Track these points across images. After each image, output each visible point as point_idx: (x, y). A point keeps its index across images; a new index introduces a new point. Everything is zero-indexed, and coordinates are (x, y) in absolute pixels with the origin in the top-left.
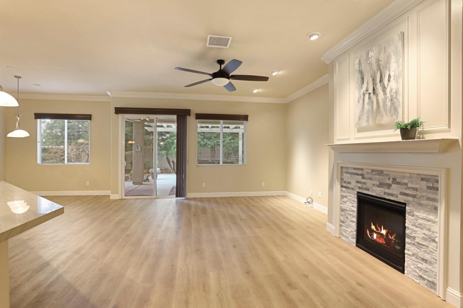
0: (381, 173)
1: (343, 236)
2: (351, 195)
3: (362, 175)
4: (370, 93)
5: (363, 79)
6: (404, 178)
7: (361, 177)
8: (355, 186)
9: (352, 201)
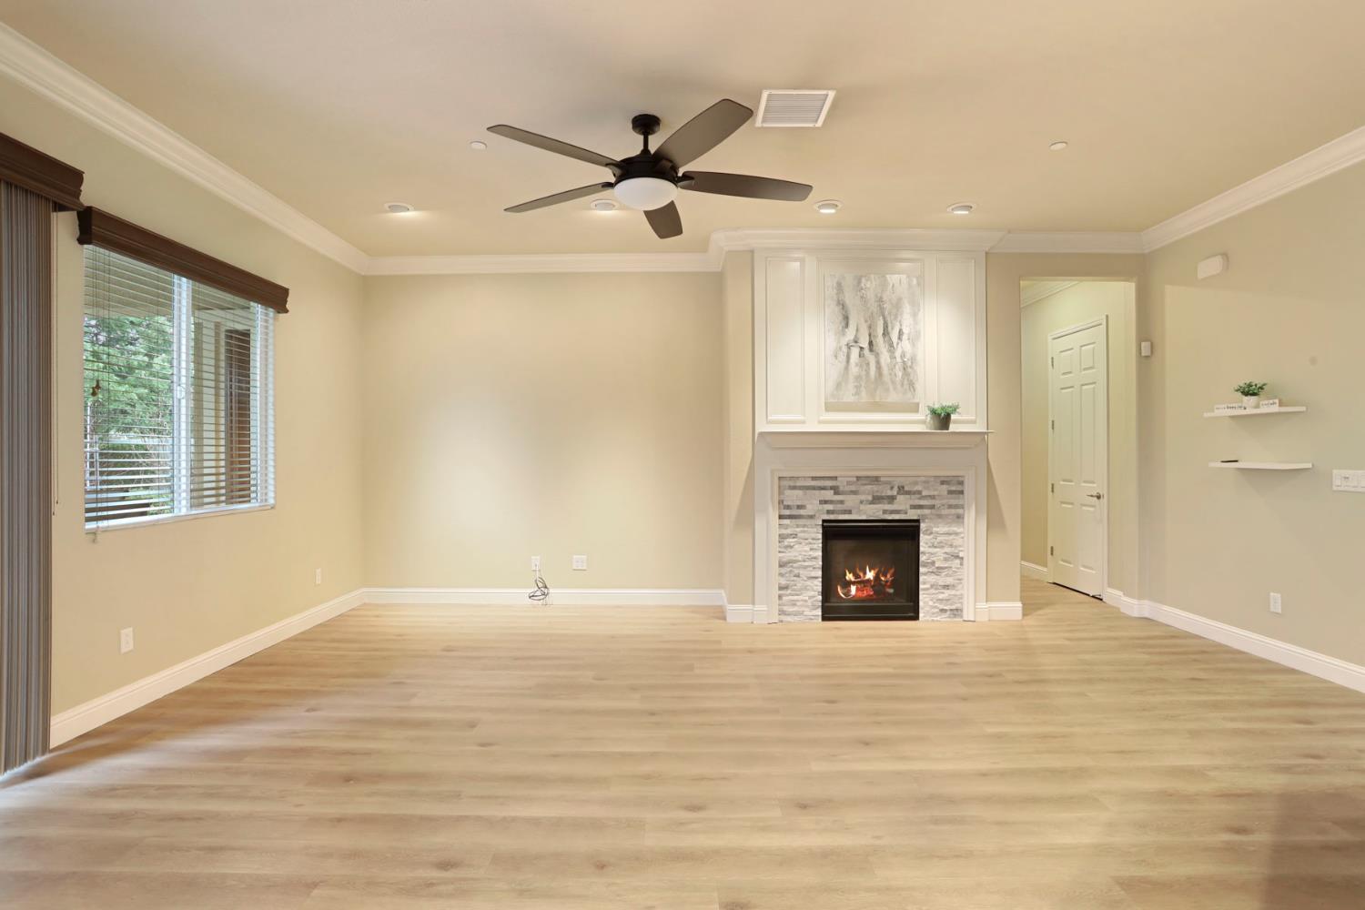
0: (876, 480)
1: (789, 615)
2: (806, 529)
3: (836, 490)
4: (861, 348)
5: (846, 319)
6: (916, 483)
7: (832, 492)
8: (819, 510)
9: (810, 540)
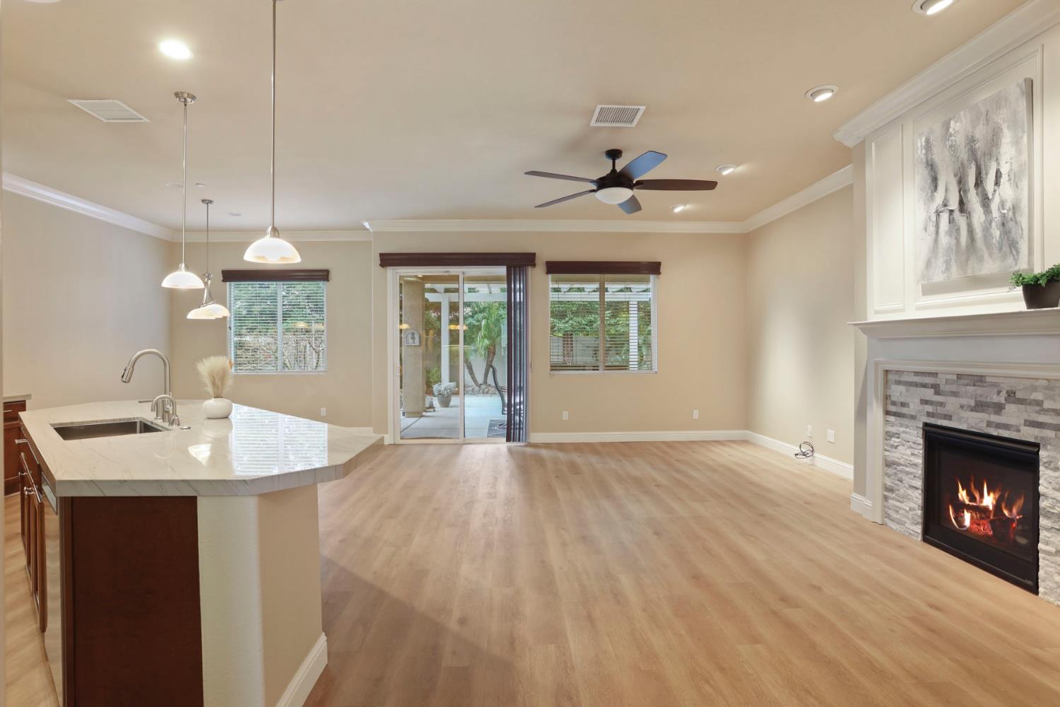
0: (979, 380)
1: (892, 520)
2: (908, 430)
3: (936, 388)
4: (951, 212)
5: (935, 180)
6: (1034, 389)
7: (933, 390)
8: (919, 411)
9: (911, 443)
